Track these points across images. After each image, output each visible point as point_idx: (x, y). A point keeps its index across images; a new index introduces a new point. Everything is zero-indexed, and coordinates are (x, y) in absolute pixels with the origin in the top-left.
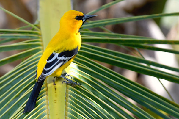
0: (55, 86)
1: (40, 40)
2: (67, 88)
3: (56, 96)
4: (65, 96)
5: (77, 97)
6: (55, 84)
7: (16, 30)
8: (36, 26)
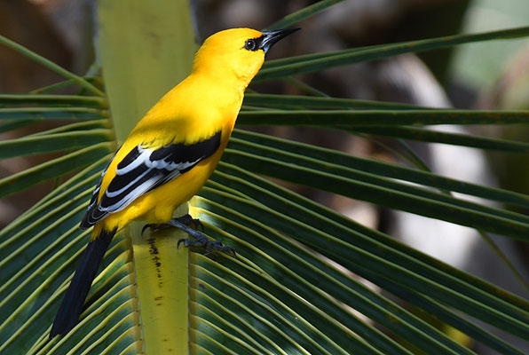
0: (157, 256)
1: (104, 121)
2: (191, 260)
3: (160, 285)
4: (187, 284)
5: (223, 287)
6: (156, 252)
7: (33, 96)
8: (90, 81)
